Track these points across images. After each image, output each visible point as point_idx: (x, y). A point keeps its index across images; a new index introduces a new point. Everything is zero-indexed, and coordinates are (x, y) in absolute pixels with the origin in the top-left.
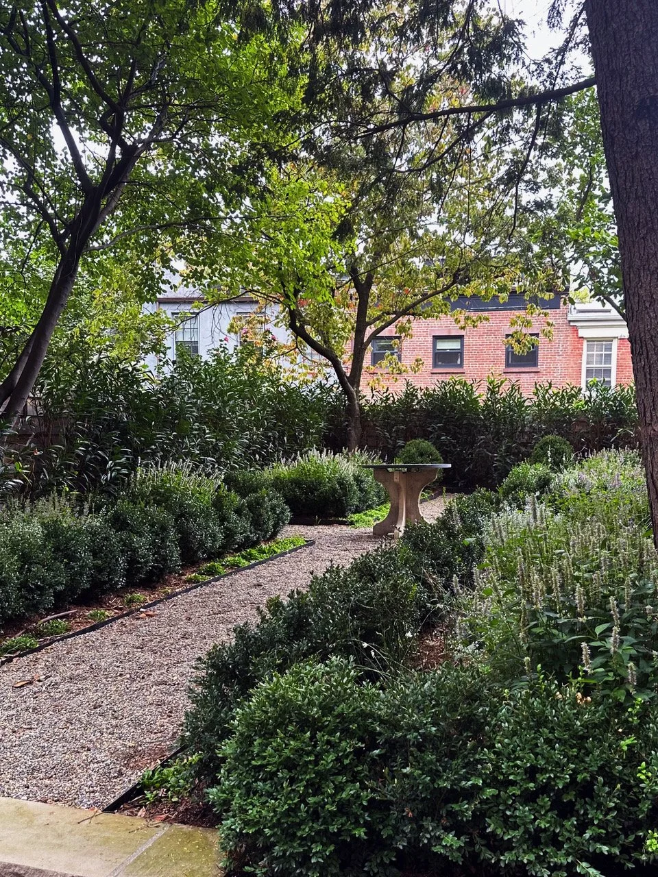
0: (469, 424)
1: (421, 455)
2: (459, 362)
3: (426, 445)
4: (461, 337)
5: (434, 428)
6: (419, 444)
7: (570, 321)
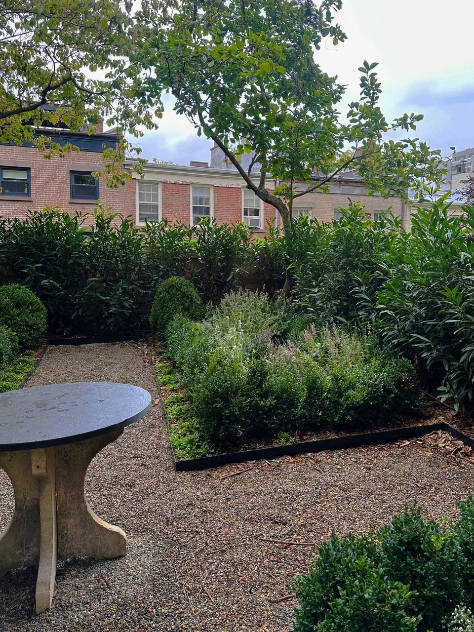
0: (75, 263)
1: (18, 306)
2: (26, 191)
3: (23, 291)
4: (27, 169)
5: (31, 270)
6: (13, 292)
7: (124, 165)
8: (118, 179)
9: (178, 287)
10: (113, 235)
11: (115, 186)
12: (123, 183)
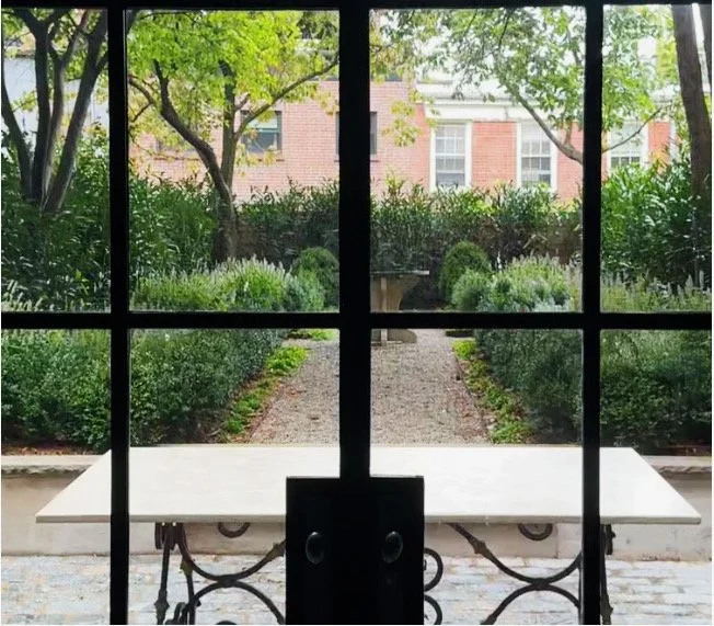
2: (274, 146)
4: (277, 113)
8: (408, 136)
9: (466, 251)
10: (404, 201)
11: (405, 144)
12: (413, 140)
